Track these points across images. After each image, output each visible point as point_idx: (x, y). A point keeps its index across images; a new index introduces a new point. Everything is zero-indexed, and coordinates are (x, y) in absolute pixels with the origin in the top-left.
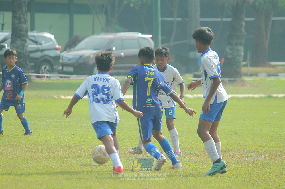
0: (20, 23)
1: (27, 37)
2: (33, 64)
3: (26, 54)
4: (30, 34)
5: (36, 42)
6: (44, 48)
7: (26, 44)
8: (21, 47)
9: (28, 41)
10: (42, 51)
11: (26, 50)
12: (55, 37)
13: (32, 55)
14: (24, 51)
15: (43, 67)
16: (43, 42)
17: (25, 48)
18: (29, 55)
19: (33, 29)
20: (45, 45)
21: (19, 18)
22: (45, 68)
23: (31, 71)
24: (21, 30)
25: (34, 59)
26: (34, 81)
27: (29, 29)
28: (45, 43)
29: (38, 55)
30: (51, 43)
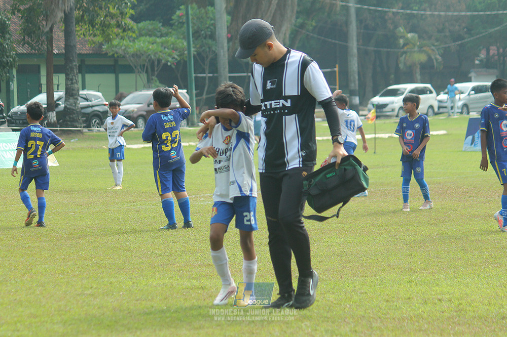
0: (72, 83)
1: (79, 95)
2: (85, 119)
3: (78, 110)
4: (81, 92)
5: (87, 100)
6: (94, 104)
7: (78, 102)
8: (74, 105)
9: (79, 98)
10: (92, 106)
11: (78, 107)
12: (103, 95)
13: (83, 111)
14: (77, 108)
15: (93, 121)
16: (93, 99)
17: (77, 105)
18: (81, 111)
19: (84, 88)
20: (94, 102)
21: (72, 80)
22: (95, 122)
23: (82, 126)
24: (73, 90)
25: (84, 115)
26: (86, 134)
27: (81, 88)
28: (95, 100)
29: (89, 110)
30: (100, 100)
